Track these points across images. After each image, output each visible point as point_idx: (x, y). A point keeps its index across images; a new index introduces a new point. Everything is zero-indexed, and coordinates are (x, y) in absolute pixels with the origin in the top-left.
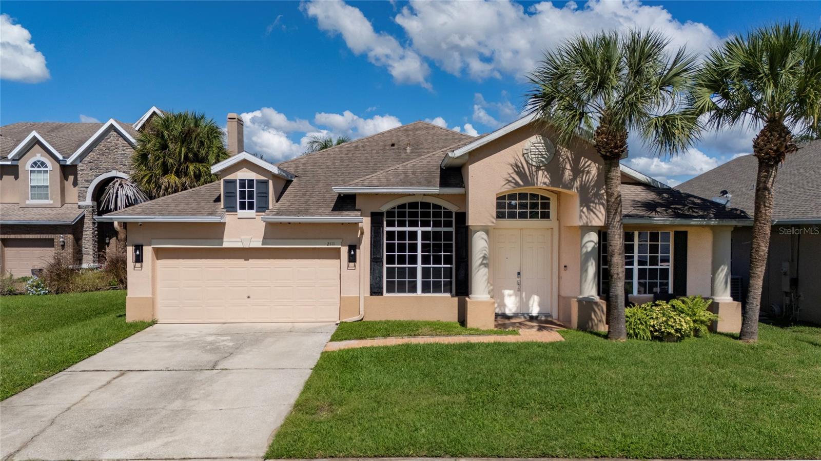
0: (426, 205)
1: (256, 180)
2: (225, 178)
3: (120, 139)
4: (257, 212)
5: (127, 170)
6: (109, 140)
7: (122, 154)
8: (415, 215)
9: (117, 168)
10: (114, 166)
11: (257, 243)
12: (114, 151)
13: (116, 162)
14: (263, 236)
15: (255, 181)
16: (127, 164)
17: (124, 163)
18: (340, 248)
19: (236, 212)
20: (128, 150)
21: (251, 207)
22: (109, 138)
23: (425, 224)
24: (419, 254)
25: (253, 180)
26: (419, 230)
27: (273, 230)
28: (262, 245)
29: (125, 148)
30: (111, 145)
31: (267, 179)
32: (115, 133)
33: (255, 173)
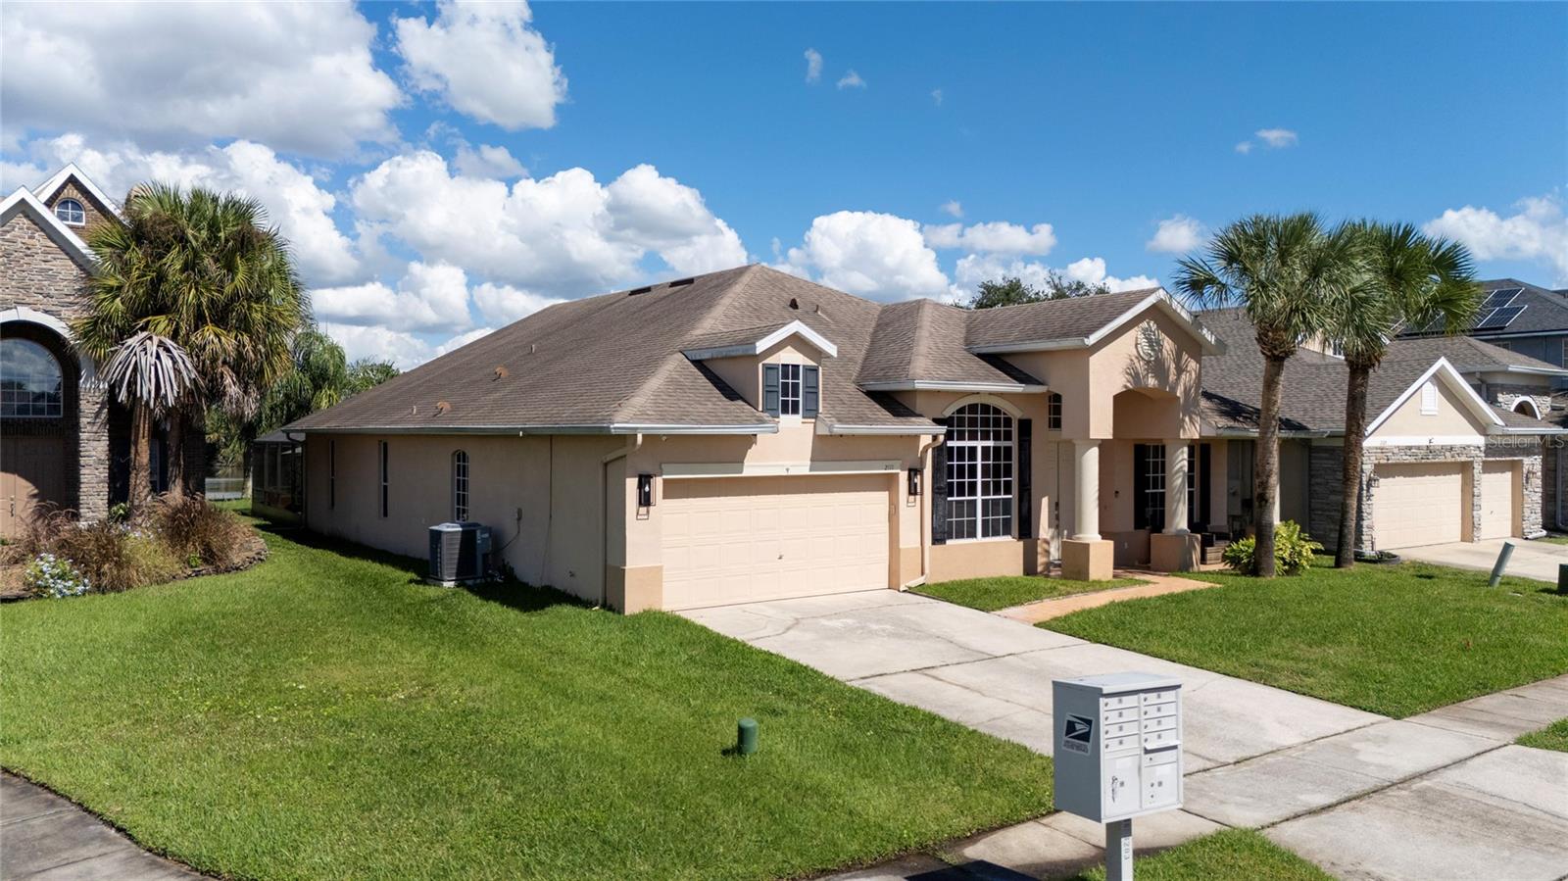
0: (986, 408)
1: (804, 366)
2: (765, 362)
3: (36, 235)
4: (804, 417)
5: (54, 308)
6: (8, 236)
7: (42, 270)
8: (973, 422)
9: (27, 300)
10: (21, 296)
11: (802, 467)
12: (22, 261)
13: (27, 288)
14: (810, 456)
15: (801, 368)
16: (52, 292)
17: (45, 291)
18: (898, 474)
19: (778, 417)
20: (58, 262)
21: (795, 411)
22: (8, 232)
23: (986, 437)
24: (979, 480)
25: (798, 366)
26: (979, 444)
27: (825, 447)
28: (811, 470)
29: (50, 256)
30: (13, 247)
31: (814, 364)
32: (25, 221)
33: (802, 356)
